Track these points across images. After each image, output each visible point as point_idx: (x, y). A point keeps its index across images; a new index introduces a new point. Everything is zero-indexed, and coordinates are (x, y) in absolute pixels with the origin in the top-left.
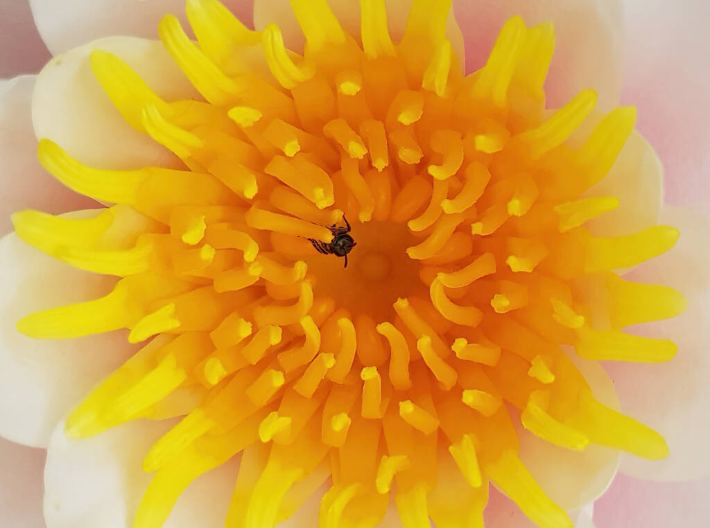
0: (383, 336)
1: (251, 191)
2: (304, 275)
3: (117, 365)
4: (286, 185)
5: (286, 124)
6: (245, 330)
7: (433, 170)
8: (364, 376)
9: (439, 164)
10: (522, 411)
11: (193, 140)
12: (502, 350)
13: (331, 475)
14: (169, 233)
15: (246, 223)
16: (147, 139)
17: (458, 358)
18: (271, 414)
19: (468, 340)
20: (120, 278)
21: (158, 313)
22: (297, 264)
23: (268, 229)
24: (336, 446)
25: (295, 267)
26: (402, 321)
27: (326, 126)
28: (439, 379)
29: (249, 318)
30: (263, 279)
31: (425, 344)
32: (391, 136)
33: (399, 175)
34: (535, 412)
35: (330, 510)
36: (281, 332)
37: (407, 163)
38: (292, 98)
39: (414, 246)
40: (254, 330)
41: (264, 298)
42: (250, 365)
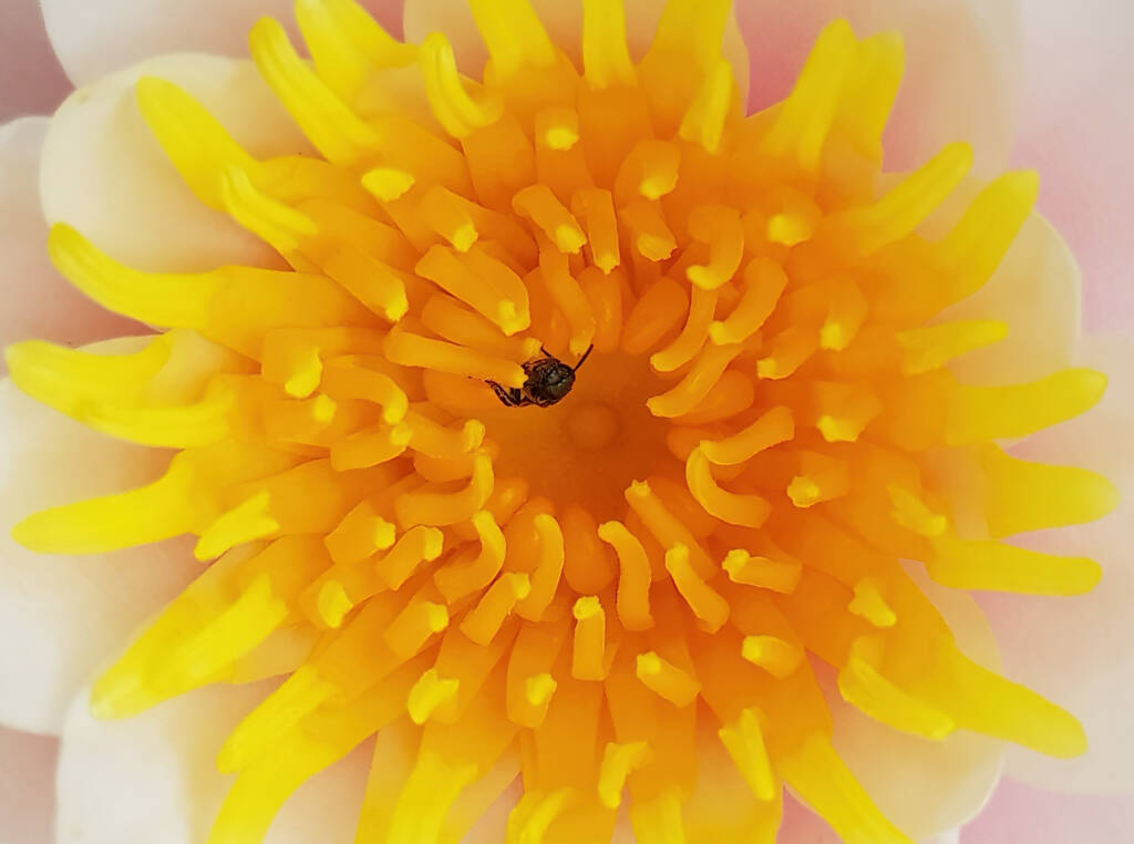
0: (609, 544)
1: (396, 309)
2: (479, 442)
3: (173, 592)
4: (448, 294)
5: (452, 194)
6: (384, 536)
7: (696, 274)
8: (579, 611)
9: (705, 263)
10: (838, 670)
11: (302, 224)
12: (804, 566)
13: (520, 774)
14: (259, 373)
15: (384, 357)
16: (224, 219)
17: (732, 582)
18: (426, 673)
19: (749, 552)
20: (177, 451)
21: (243, 509)
22: (467, 424)
23: (419, 365)
24: (530, 725)
25: (465, 430)
26: (639, 520)
27: (516, 197)
28: (698, 616)
29: (390, 516)
30: (412, 450)
31: (679, 559)
32: (623, 213)
33: (635, 277)
34: (861, 670)
35: (523, 835)
36: (441, 540)
37: (650, 261)
38: (462, 151)
39: (659, 395)
40: (398, 537)
41: (410, 478)
42: (389, 591)
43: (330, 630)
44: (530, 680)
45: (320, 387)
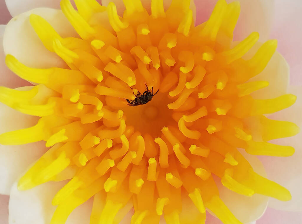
0: (157, 144)
1: (100, 79)
2: (122, 116)
6: (97, 141)
7: (182, 69)
8: (150, 162)
9: (184, 66)
11: (75, 55)
12: (210, 150)
13: (133, 207)
14: (62, 97)
15: (95, 92)
17: (191, 154)
18: (108, 179)
19: (196, 146)
20: (40, 118)
21: (58, 133)
22: (119, 111)
24: (136, 193)
25: (118, 113)
26: (165, 137)
27: (132, 49)
28: (181, 163)
29: (98, 136)
30: (103, 118)
31: (177, 148)
34: (228, 177)
36: (112, 143)
37: (168, 66)
38: (117, 37)
39: (171, 103)
40: (100, 141)
41: (102, 126)
42: (97, 156)
43: (83, 166)
44: (137, 180)
45: (79, 100)
